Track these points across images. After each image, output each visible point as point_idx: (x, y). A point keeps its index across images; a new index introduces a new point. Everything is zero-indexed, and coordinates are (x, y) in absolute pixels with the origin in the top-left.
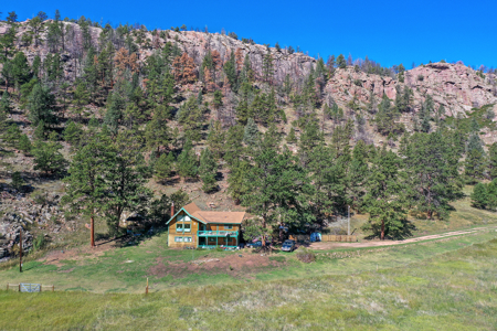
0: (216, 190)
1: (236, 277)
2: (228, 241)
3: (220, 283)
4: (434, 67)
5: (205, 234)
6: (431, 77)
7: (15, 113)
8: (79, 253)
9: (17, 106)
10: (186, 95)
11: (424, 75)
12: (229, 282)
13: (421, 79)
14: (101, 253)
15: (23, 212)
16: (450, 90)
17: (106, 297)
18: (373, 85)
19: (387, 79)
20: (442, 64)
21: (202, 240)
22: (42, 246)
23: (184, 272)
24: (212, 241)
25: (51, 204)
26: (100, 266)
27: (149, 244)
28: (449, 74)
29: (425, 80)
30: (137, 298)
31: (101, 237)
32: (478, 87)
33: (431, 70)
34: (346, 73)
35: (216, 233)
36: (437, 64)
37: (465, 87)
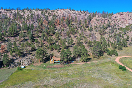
0: (60, 52)
1: (57, 69)
2: (58, 63)
3: (55, 69)
4: (120, 14)
5: (55, 61)
6: (118, 17)
7: (27, 37)
8: (38, 64)
9: (27, 35)
10: (57, 28)
11: (117, 16)
12: (56, 69)
13: (116, 17)
14: (41, 64)
15: (30, 57)
16: (123, 20)
17: (41, 71)
18: (102, 21)
19: (106, 19)
20: (122, 13)
21: (55, 62)
22: (33, 63)
23: (51, 68)
24: (56, 62)
25: (34, 56)
26: (41, 66)
27: (47, 62)
28: (123, 16)
29: (117, 18)
30: (44, 71)
31: (41, 61)
32: (131, 19)
33: (119, 15)
34: (95, 18)
35: (57, 61)
36: (120, 13)
37: (127, 19)
